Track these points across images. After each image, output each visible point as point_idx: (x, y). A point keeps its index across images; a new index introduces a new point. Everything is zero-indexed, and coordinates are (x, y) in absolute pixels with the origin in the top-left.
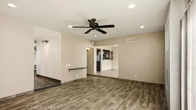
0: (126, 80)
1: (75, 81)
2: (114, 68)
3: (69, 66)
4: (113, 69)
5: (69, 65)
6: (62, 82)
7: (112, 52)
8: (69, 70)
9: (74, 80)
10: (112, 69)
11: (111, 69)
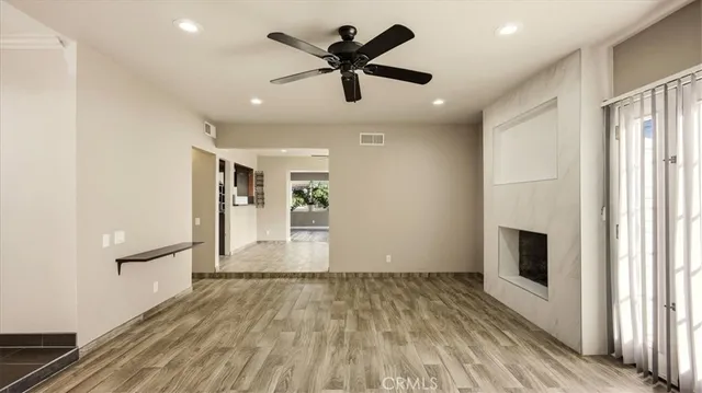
0: (356, 274)
1: (150, 316)
2: (269, 235)
3: (121, 241)
4: (265, 242)
5: (120, 237)
6: (82, 343)
7: (261, 176)
8: (120, 262)
9: (145, 314)
10: (259, 242)
11: (255, 239)
